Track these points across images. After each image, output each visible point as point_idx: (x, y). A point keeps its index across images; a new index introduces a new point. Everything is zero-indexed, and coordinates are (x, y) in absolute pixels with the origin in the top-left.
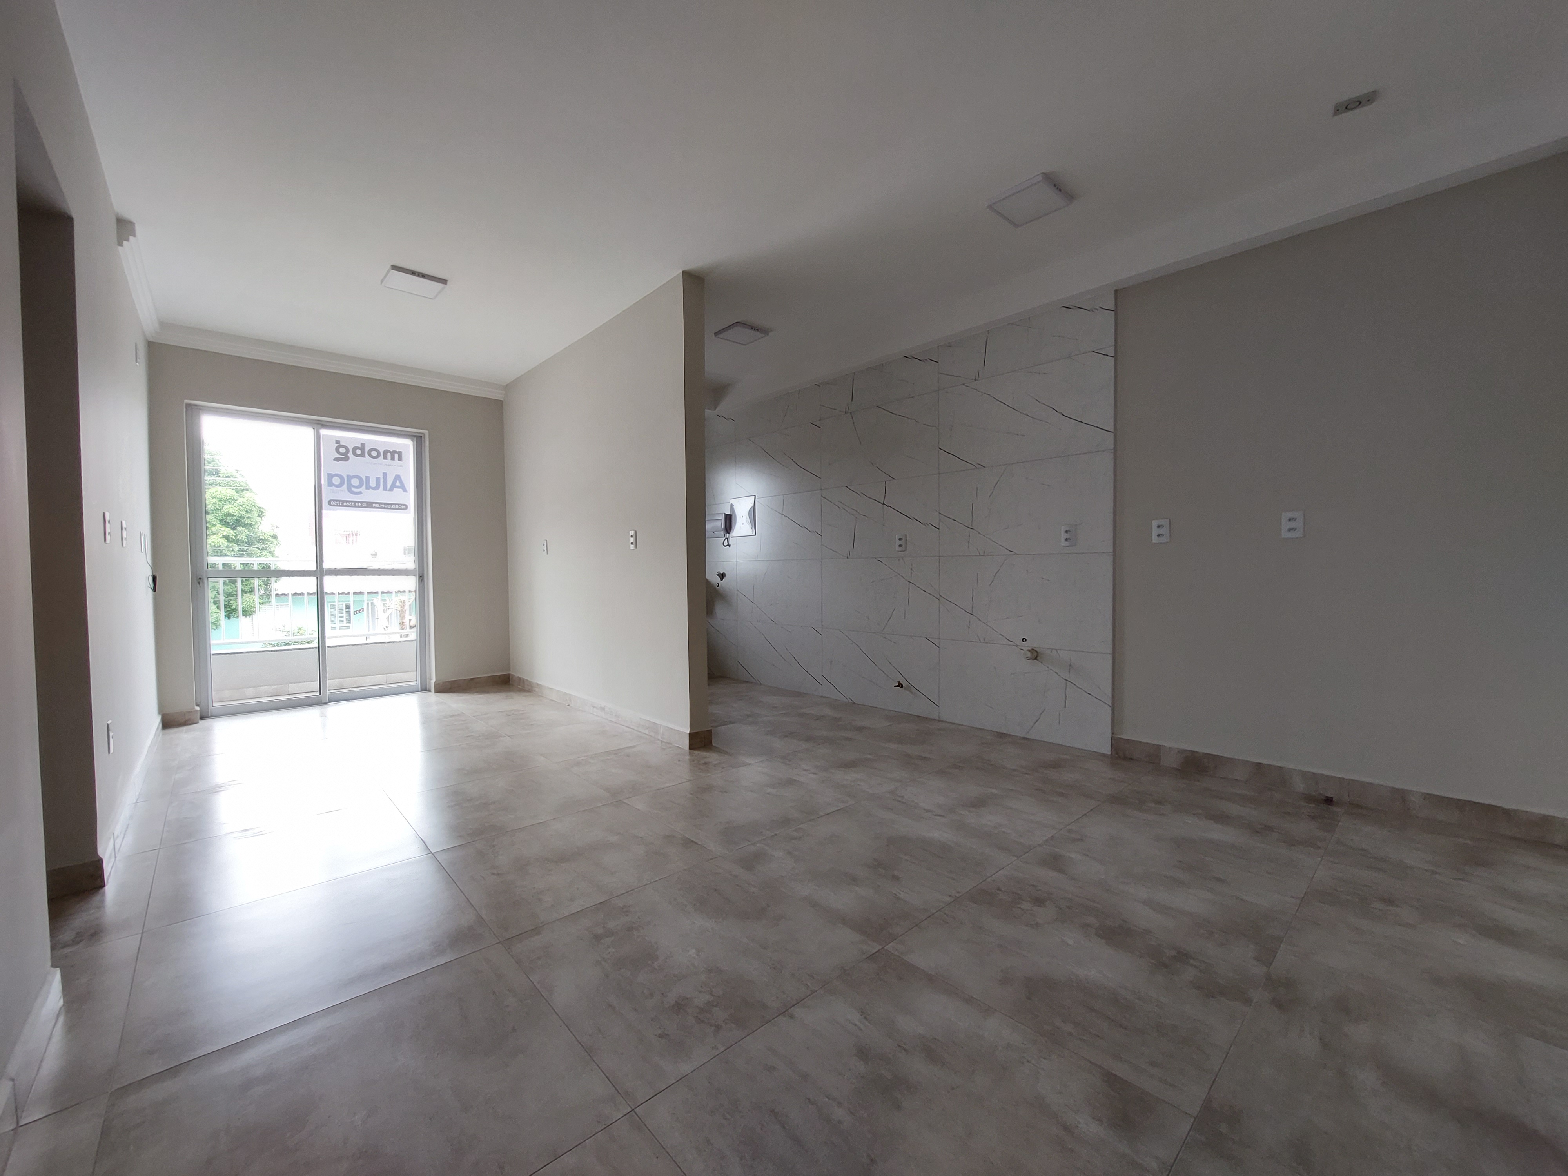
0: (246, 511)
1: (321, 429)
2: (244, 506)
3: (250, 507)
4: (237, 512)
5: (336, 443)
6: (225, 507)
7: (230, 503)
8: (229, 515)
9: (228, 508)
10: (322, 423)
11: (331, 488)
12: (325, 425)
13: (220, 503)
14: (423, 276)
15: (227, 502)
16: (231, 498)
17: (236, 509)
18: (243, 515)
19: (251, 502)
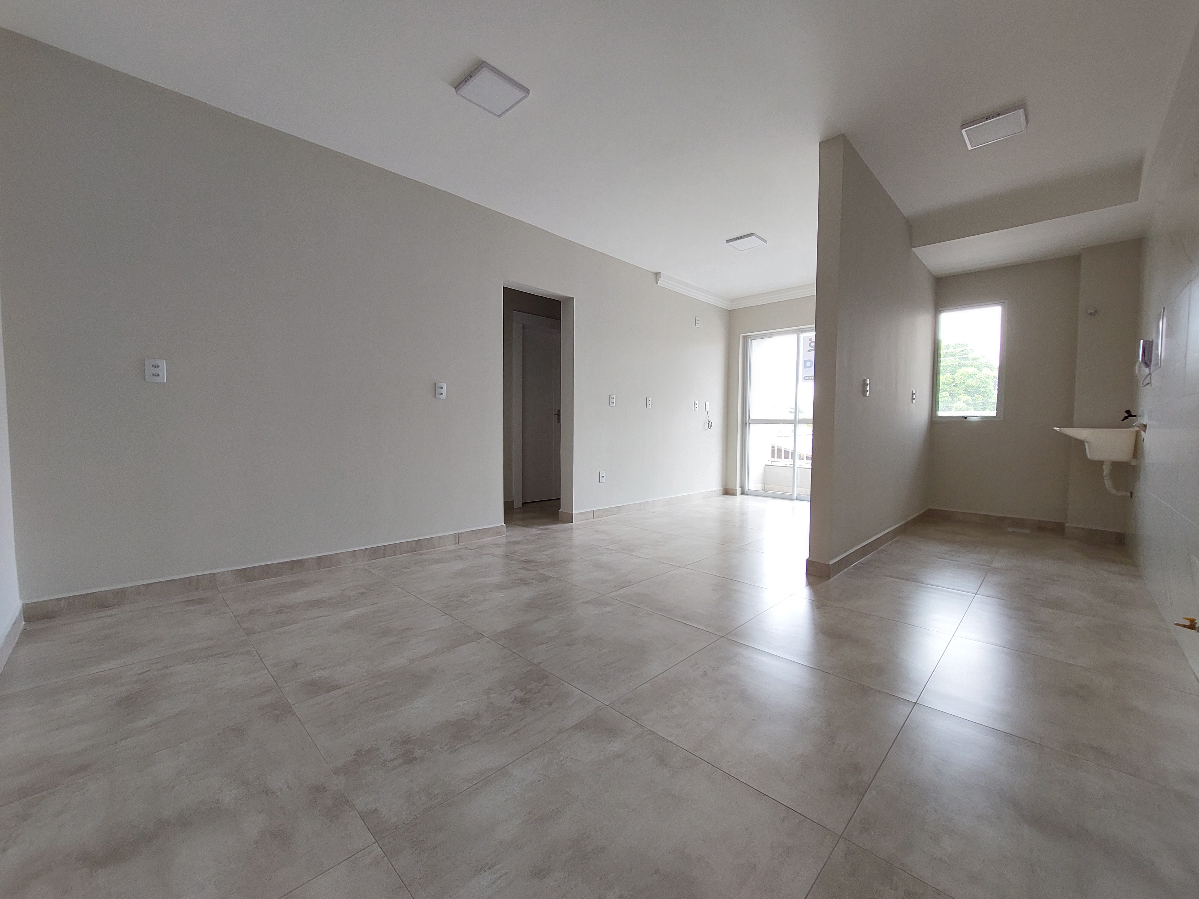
0: (982, 382)
1: (801, 334)
2: (981, 379)
3: (985, 379)
4: (975, 385)
5: (810, 341)
6: (968, 381)
7: (972, 377)
8: (969, 386)
9: (969, 381)
10: (802, 330)
11: (805, 369)
12: (802, 331)
13: (964, 378)
14: (741, 238)
15: (970, 377)
16: (973, 374)
17: (974, 381)
18: (979, 386)
19: (986, 376)
